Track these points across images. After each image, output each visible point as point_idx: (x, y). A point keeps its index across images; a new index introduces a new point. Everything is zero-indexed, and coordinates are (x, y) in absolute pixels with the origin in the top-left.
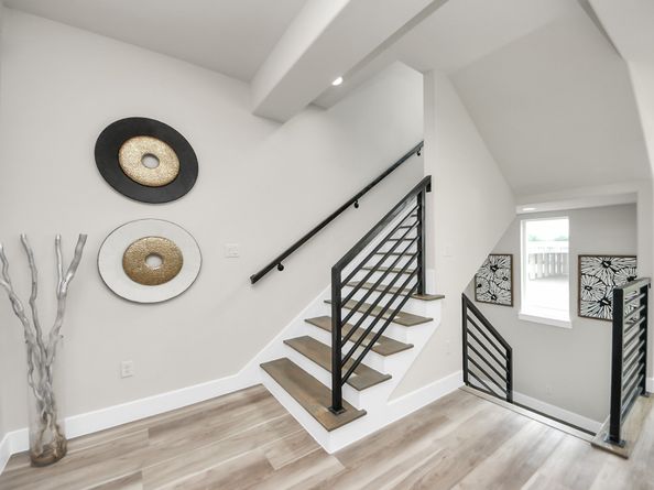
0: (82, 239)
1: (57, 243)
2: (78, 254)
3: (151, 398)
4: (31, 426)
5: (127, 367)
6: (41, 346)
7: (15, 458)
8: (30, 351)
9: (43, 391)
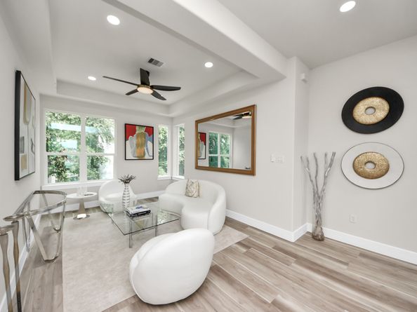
0: (334, 154)
1: (326, 155)
2: (332, 160)
3: (362, 238)
4: (313, 223)
5: (353, 218)
6: (318, 194)
7: (308, 232)
8: (314, 196)
9: (317, 211)
